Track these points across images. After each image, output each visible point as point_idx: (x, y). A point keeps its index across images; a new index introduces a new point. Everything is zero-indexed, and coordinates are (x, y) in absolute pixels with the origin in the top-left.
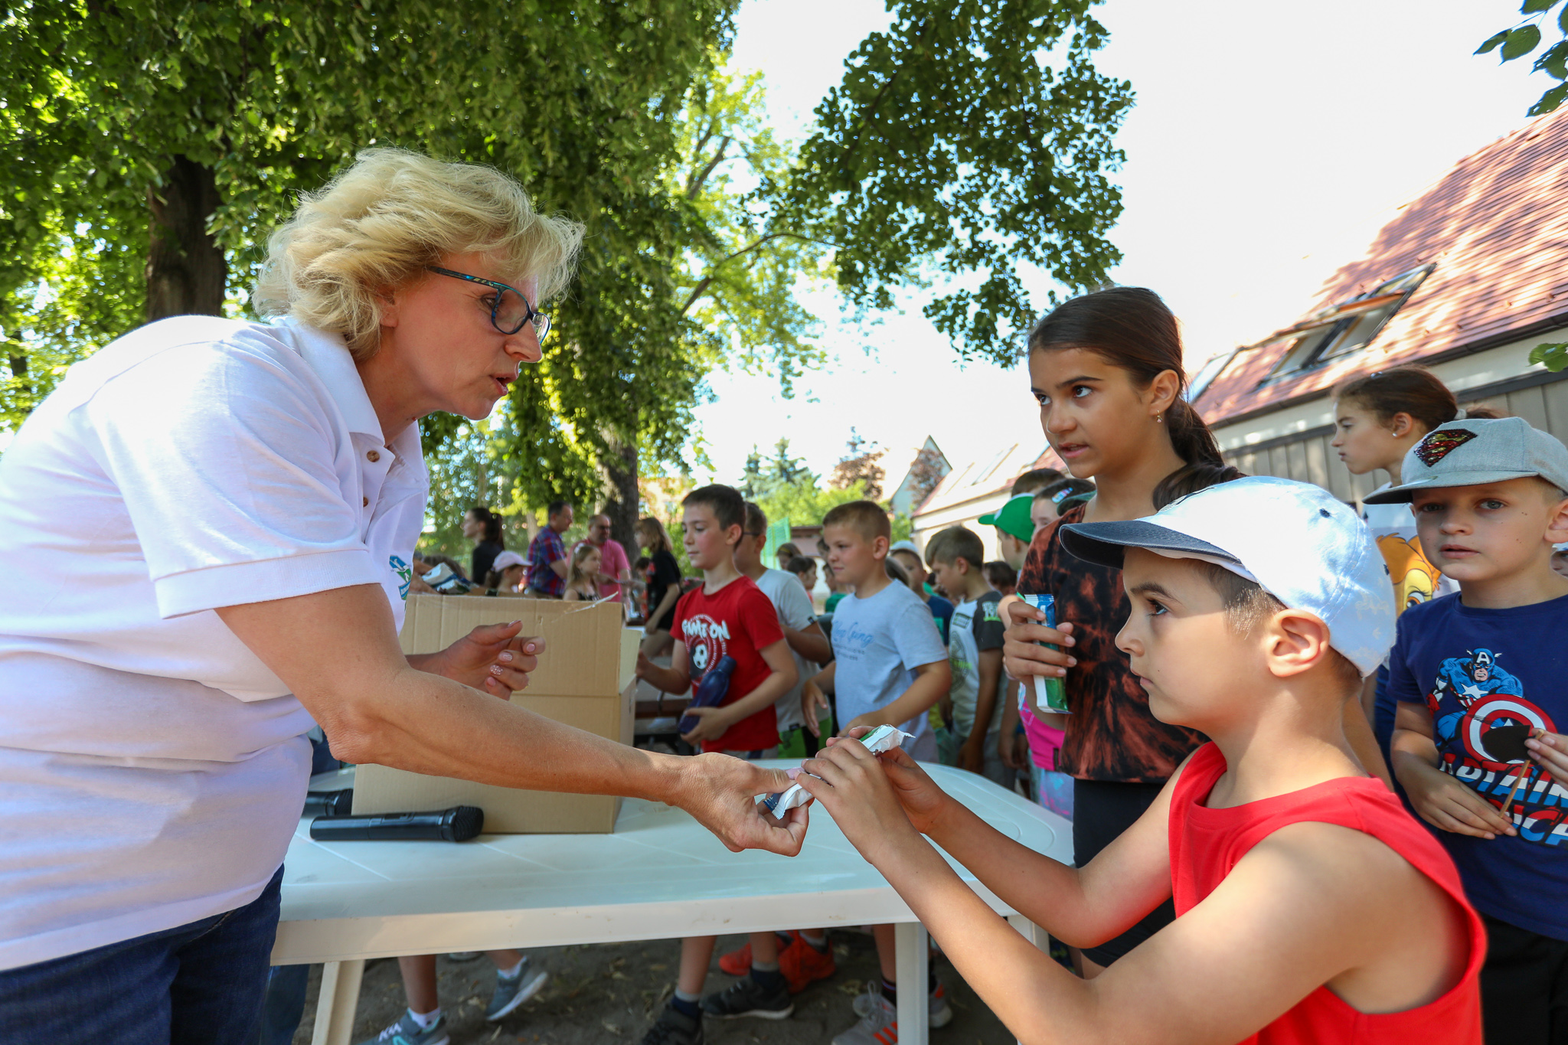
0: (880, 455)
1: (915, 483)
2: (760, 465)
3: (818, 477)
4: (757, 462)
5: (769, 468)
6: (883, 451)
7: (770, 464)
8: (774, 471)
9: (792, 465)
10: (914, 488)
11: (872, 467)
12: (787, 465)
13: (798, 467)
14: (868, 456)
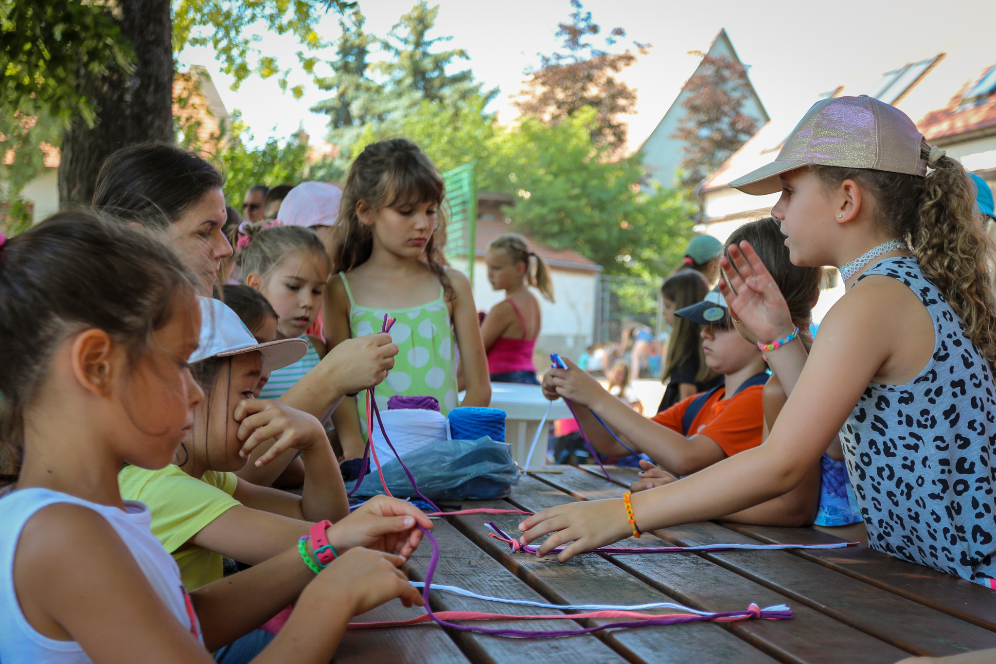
0: (628, 59)
1: (691, 125)
2: (367, 59)
3: (493, 93)
4: (362, 52)
5: (390, 67)
6: (634, 51)
7: (389, 57)
8: (399, 74)
9: (438, 63)
10: (687, 134)
11: (610, 82)
12: (428, 64)
13: (450, 70)
14: (603, 60)
